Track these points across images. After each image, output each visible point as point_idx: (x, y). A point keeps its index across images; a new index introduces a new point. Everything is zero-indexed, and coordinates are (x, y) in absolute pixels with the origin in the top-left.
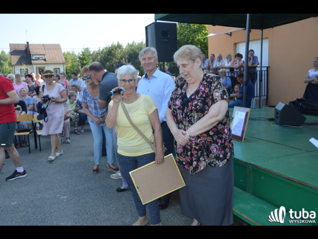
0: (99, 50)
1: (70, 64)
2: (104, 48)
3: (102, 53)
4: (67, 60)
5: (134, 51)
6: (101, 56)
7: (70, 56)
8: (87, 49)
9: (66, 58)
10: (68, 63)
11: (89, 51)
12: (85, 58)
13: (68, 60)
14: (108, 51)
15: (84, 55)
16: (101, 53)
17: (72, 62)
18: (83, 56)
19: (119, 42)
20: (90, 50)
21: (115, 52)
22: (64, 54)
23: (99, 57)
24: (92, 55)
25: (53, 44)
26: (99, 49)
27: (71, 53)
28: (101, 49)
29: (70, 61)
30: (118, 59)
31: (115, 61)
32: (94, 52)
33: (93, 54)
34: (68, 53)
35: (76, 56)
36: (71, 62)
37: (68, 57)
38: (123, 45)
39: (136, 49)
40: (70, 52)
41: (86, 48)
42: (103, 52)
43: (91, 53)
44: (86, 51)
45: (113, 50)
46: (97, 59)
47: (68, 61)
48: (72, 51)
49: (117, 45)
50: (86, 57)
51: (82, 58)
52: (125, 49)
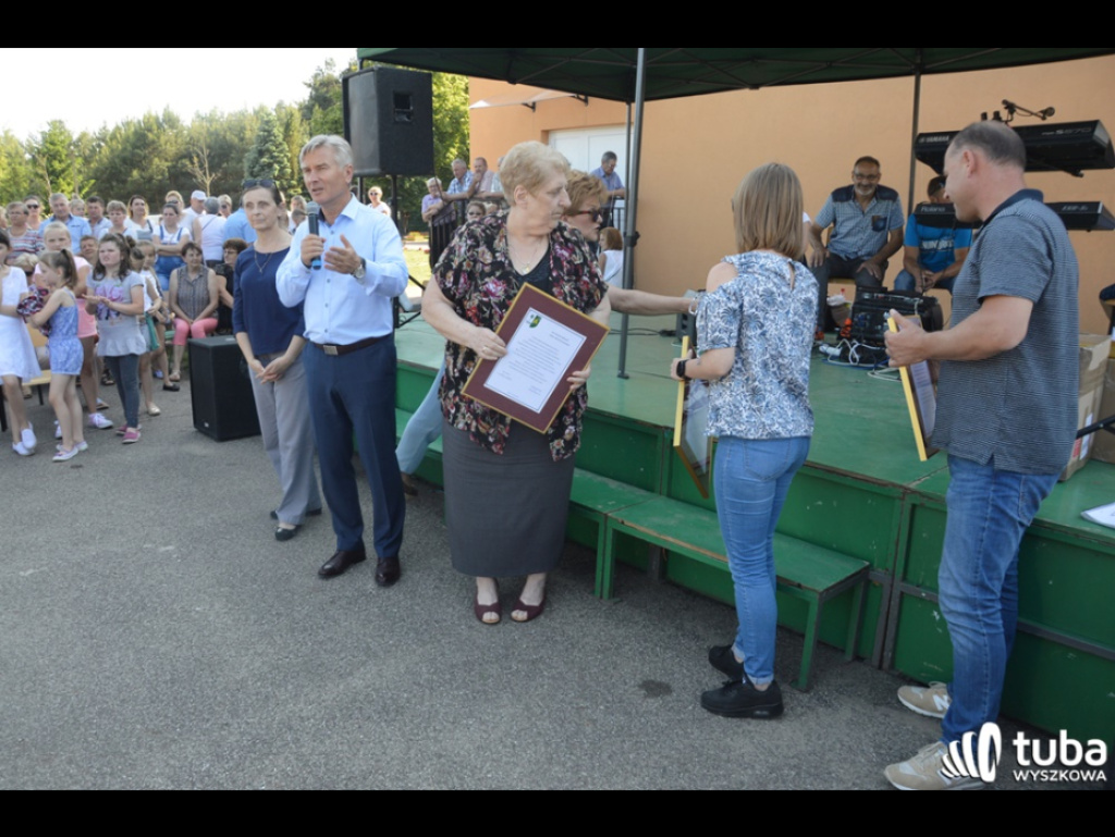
0: (104, 128)
2: (120, 125)
3: (113, 137)
5: (218, 135)
6: (109, 147)
8: (59, 125)
11: (66, 133)
12: (58, 151)
14: (136, 133)
16: (111, 139)
19: (170, 110)
21: (159, 138)
23: (103, 152)
24: (77, 144)
26: (102, 125)
28: (111, 128)
30: (166, 160)
31: (158, 166)
32: (84, 135)
33: (80, 140)
38: (182, 118)
39: (225, 132)
41: (56, 122)
42: (118, 136)
43: (75, 138)
44: (55, 128)
45: (150, 130)
49: (164, 115)
52: (189, 129)
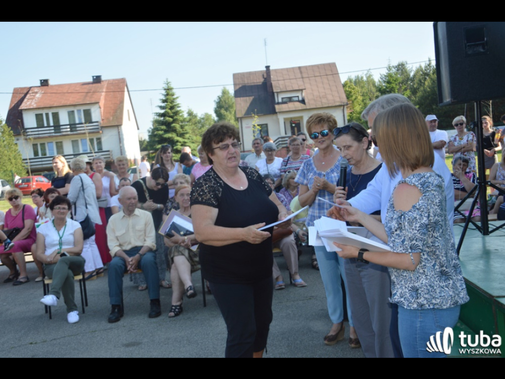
0: (429, 65)
1: (360, 105)
4: (352, 96)
6: (431, 79)
7: (362, 87)
8: (401, 67)
9: (351, 92)
10: (355, 103)
11: (406, 72)
12: (393, 87)
13: (354, 97)
15: (389, 82)
17: (363, 101)
18: (388, 85)
20: (408, 67)
22: (344, 86)
23: (426, 83)
24: (412, 80)
25: (321, 65)
26: (428, 63)
27: (365, 79)
29: (360, 98)
32: (417, 71)
33: (414, 76)
34: (358, 82)
35: (374, 84)
36: (360, 102)
37: (354, 89)
40: (362, 78)
41: (399, 65)
43: (412, 74)
44: (398, 70)
46: (422, 88)
47: (355, 99)
48: (366, 75)
50: (394, 85)
51: (384, 89)
